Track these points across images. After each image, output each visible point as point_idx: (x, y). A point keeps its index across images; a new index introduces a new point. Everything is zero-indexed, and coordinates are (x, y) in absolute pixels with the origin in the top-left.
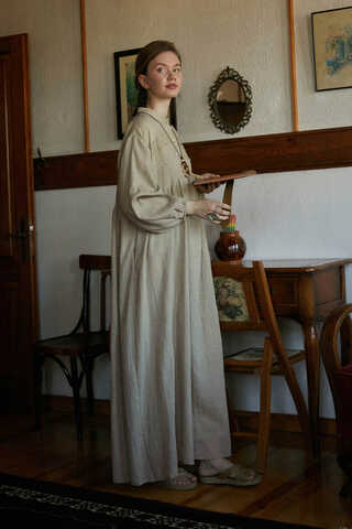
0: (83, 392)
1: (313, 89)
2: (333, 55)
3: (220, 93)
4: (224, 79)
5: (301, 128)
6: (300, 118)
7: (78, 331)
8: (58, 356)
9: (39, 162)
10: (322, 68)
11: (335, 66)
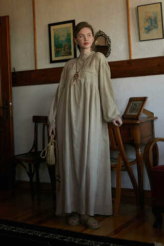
0: (34, 179)
1: (138, 40)
2: (147, 25)
3: (96, 42)
4: (99, 36)
5: (133, 58)
6: (132, 53)
7: (32, 151)
8: (23, 163)
9: (14, 73)
10: (143, 30)
11: (148, 30)
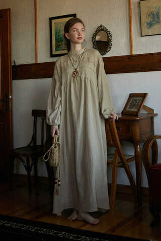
0: (32, 173)
1: (140, 35)
2: (149, 20)
3: (97, 37)
4: (100, 31)
5: (134, 53)
6: (133, 48)
7: (31, 145)
8: (21, 157)
9: (15, 67)
10: (144, 25)
11: (150, 25)
